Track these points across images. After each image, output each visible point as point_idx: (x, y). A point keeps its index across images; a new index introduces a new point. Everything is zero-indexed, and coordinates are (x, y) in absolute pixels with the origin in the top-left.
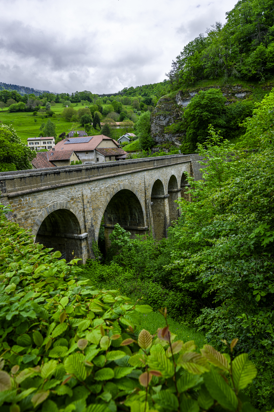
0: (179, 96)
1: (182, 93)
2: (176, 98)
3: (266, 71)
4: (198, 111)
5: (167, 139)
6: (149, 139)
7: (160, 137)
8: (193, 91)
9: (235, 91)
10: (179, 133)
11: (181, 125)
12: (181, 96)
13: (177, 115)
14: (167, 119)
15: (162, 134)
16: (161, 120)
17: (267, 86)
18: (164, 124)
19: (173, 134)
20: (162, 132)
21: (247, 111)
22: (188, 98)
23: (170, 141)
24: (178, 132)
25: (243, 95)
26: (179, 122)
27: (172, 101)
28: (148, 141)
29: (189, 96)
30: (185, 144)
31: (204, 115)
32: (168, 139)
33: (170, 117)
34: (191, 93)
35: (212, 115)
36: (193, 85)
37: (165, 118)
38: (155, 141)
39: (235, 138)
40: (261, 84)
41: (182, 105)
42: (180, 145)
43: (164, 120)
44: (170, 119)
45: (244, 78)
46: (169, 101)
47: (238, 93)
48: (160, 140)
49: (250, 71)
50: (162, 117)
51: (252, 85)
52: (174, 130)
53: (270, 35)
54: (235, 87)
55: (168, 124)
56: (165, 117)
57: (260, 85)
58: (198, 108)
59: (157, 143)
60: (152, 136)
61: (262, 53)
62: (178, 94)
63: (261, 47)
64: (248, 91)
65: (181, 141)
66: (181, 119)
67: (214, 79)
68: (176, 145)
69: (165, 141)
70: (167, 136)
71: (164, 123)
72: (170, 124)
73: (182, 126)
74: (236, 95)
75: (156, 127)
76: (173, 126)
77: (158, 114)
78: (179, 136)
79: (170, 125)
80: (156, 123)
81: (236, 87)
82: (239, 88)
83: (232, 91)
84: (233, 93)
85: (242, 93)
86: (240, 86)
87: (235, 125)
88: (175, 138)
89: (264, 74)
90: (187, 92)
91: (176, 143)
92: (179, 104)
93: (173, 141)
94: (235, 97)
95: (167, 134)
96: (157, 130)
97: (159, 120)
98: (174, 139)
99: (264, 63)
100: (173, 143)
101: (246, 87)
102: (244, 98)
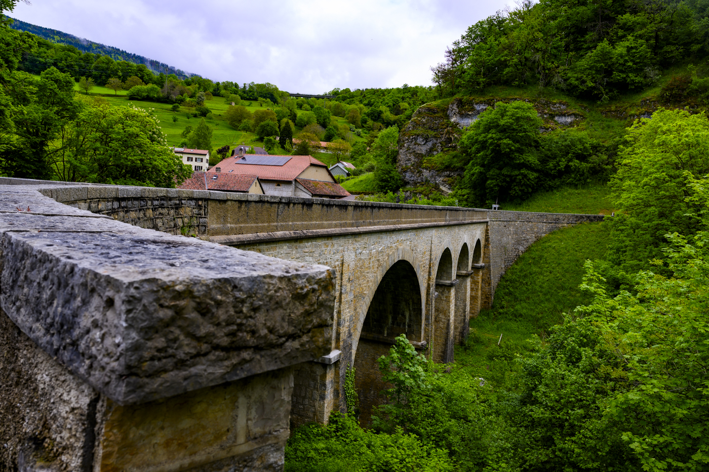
0: (455, 107)
1: (460, 103)
2: (448, 109)
3: (611, 86)
4: (494, 135)
5: (426, 178)
6: (393, 174)
7: (413, 173)
8: (481, 103)
9: (554, 111)
10: (450, 171)
11: (454, 157)
12: (458, 107)
13: (448, 138)
14: (430, 144)
15: (417, 169)
16: (419, 145)
17: (610, 111)
18: (424, 152)
19: (438, 171)
20: (418, 166)
21: (580, 147)
22: (470, 113)
23: (432, 183)
24: (447, 168)
25: (569, 120)
26: (451, 152)
27: (440, 114)
28: (391, 177)
29: (473, 109)
30: (459, 192)
31: (504, 144)
32: (429, 179)
33: (435, 141)
34: (477, 104)
35: (517, 145)
36: (482, 92)
37: (426, 142)
38: (402, 180)
39: (552, 191)
40: (601, 106)
41: (458, 124)
42: (450, 192)
43: (424, 144)
44: (434, 145)
45: (570, 91)
46: (435, 113)
47: (559, 116)
48: (412, 179)
49: (583, 82)
50: (421, 139)
51: (585, 105)
52: (442, 164)
53: (620, 28)
54: (555, 104)
55: (430, 152)
56: (426, 139)
57: (598, 107)
58: (493, 131)
59: (406, 183)
60: (399, 170)
61: (605, 56)
62: (453, 104)
63: (604, 45)
64: (579, 115)
65: (451, 186)
66: (455, 148)
67: (519, 87)
68: (443, 191)
69: (422, 181)
70: (426, 173)
71: (423, 149)
72: (435, 153)
73: (455, 159)
74: (556, 118)
75: (408, 155)
76: (438, 157)
77: (414, 132)
78: (449, 176)
79: (433, 155)
80: (409, 149)
81: (558, 105)
82: (563, 107)
83: (551, 110)
84: (551, 115)
85: (568, 116)
86: (564, 105)
87: (555, 169)
88: (441, 179)
89: (607, 90)
90: (470, 103)
91: (442, 187)
92: (452, 120)
93: (436, 184)
94: (555, 121)
95: (427, 169)
96: (409, 160)
97: (415, 144)
98: (439, 180)
99: (608, 72)
100: (437, 187)
101: (576, 108)
102: (571, 125)
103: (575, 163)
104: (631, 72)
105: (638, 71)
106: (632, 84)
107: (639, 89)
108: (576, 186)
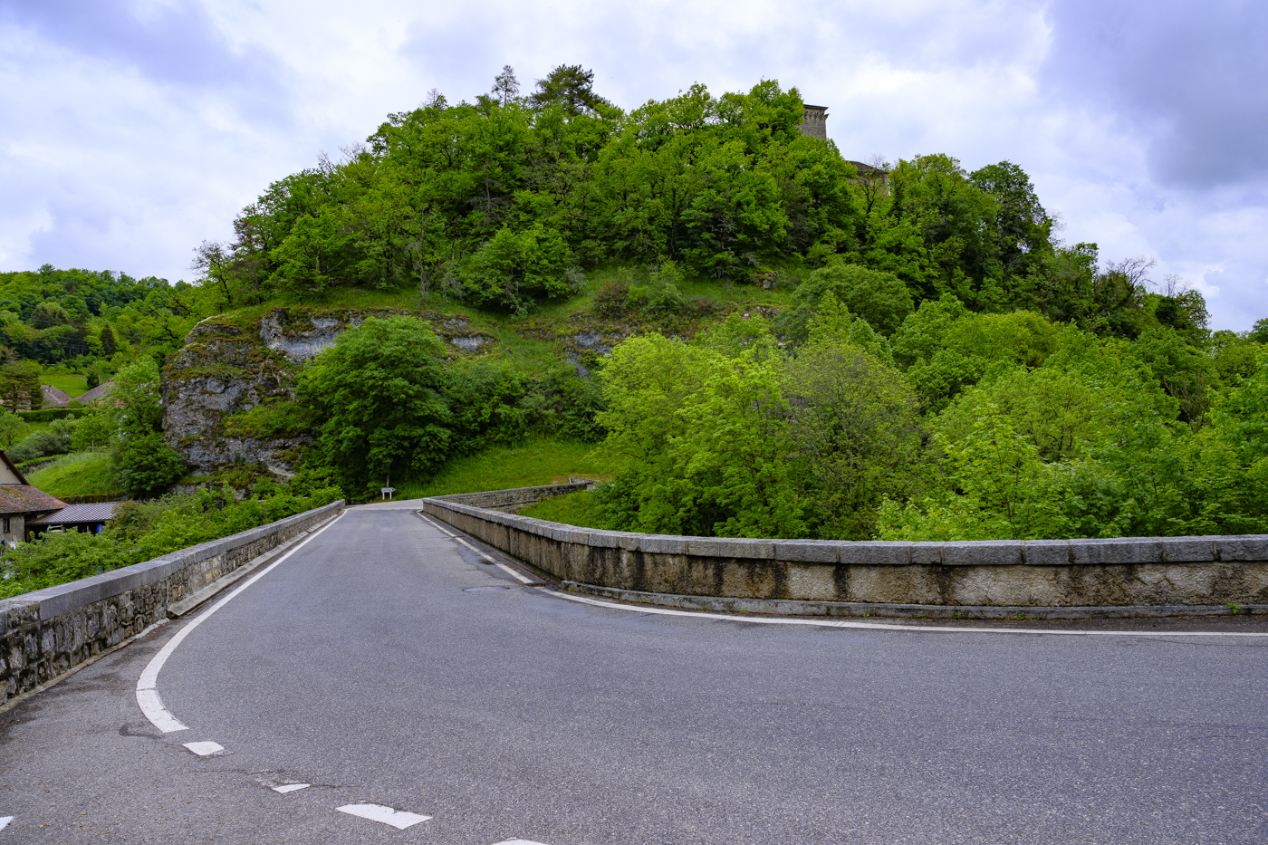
0: (274, 323)
1: (285, 317)
2: (259, 328)
3: (526, 292)
5: (237, 455)
7: (205, 447)
8: (325, 316)
9: (450, 330)
10: (285, 437)
11: (289, 413)
12: (281, 324)
13: (269, 379)
14: (234, 392)
15: (214, 438)
16: (211, 394)
17: (529, 330)
18: (223, 407)
19: (260, 439)
20: (216, 434)
22: (306, 334)
23: (250, 463)
24: (279, 433)
25: (475, 343)
26: (281, 405)
27: (247, 336)
29: (311, 327)
30: (312, 472)
31: (396, 386)
32: (243, 455)
33: (244, 386)
34: (317, 318)
36: (322, 299)
37: (227, 388)
38: (183, 463)
40: (515, 321)
41: (284, 353)
42: (290, 475)
43: (223, 392)
44: (244, 393)
45: (469, 299)
46: (234, 334)
47: (459, 337)
48: (206, 458)
50: (215, 384)
51: (493, 321)
52: (267, 425)
53: (520, 209)
54: (450, 319)
55: (237, 405)
56: (226, 382)
57: (510, 323)
59: (193, 468)
60: (174, 443)
62: (269, 318)
63: (503, 234)
64: (488, 336)
65: (291, 465)
66: (285, 396)
67: (386, 291)
68: (276, 476)
69: (229, 461)
70: (235, 447)
71: (222, 402)
72: (247, 407)
73: (292, 417)
74: (455, 341)
75: (191, 414)
76: (255, 414)
77: (197, 370)
78: (284, 447)
79: (245, 412)
80: (189, 402)
81: (454, 321)
82: (462, 324)
83: (445, 329)
84: (446, 336)
85: (473, 337)
86: (463, 320)
88: (270, 453)
89: (520, 299)
90: (304, 316)
91: (271, 469)
92: (273, 346)
93: (260, 463)
94: (454, 346)
95: (235, 438)
96: (193, 423)
97: (203, 393)
98: (264, 456)
100: (262, 469)
101: (481, 323)
102: (479, 350)
103: (504, 410)
104: (547, 273)
105: (558, 273)
106: (552, 292)
107: (562, 298)
108: (509, 444)
